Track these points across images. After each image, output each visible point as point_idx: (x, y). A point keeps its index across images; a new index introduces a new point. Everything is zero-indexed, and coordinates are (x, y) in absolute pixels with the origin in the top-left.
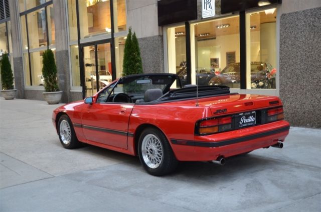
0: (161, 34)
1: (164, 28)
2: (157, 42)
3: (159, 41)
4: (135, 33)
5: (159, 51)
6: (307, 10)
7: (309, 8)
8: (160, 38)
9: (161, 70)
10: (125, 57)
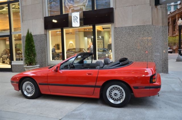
0: (46, 33)
1: (47, 30)
2: (43, 37)
3: (44, 37)
4: (31, 32)
5: (44, 42)
6: (126, 27)
7: (127, 26)
8: (45, 36)
9: (46, 51)
10: (27, 45)
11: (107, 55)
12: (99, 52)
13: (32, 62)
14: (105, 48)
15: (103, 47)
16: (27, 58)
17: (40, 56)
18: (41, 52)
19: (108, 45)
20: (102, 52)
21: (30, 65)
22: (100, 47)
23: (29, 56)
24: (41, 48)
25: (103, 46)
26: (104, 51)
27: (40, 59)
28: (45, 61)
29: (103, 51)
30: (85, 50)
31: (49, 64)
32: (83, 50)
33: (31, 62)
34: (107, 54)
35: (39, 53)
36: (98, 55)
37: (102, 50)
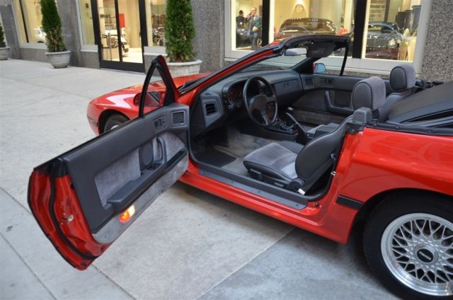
9: (221, 24)
10: (170, 4)
11: (392, 43)
12: (370, 33)
13: (183, 51)
14: (389, 21)
15: (383, 20)
16: (171, 40)
17: (206, 37)
18: (207, 25)
19: (399, 13)
20: (380, 34)
21: (176, 61)
22: (375, 19)
23: (176, 36)
24: (209, 15)
25: (383, 16)
26: (385, 30)
27: (204, 43)
28: (218, 52)
29: (382, 29)
30: (331, 26)
31: (226, 59)
32: (326, 24)
33: (179, 51)
34: (393, 40)
35: (204, 27)
36: (368, 40)
37: (380, 28)
